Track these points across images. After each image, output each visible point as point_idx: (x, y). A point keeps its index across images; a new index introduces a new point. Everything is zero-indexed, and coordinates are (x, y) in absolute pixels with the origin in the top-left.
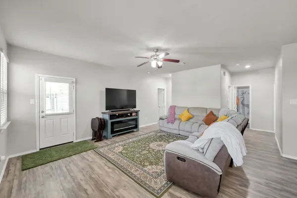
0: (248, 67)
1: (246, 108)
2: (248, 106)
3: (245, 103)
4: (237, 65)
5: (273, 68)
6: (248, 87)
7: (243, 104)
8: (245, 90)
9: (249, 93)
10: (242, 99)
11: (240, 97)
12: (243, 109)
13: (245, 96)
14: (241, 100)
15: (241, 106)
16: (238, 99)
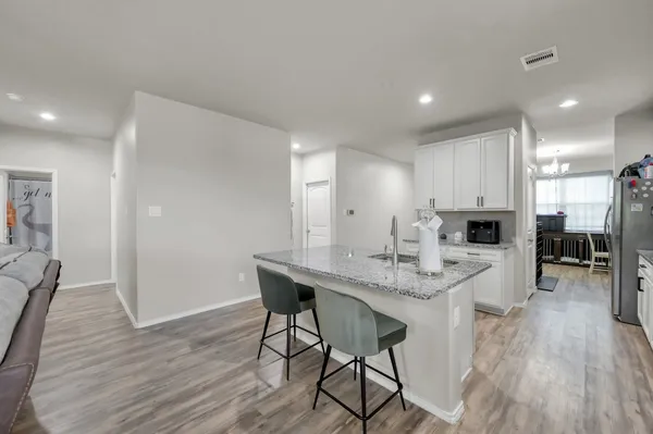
0: (47, 116)
1: (39, 236)
2: (46, 229)
3: (38, 219)
4: (13, 97)
5: (110, 140)
6: (47, 178)
7: (30, 225)
8: (36, 185)
9: (49, 195)
10: (26, 210)
11: (16, 204)
12: (31, 238)
13: (37, 201)
14: (22, 213)
15: (22, 229)
16: (11, 209)
